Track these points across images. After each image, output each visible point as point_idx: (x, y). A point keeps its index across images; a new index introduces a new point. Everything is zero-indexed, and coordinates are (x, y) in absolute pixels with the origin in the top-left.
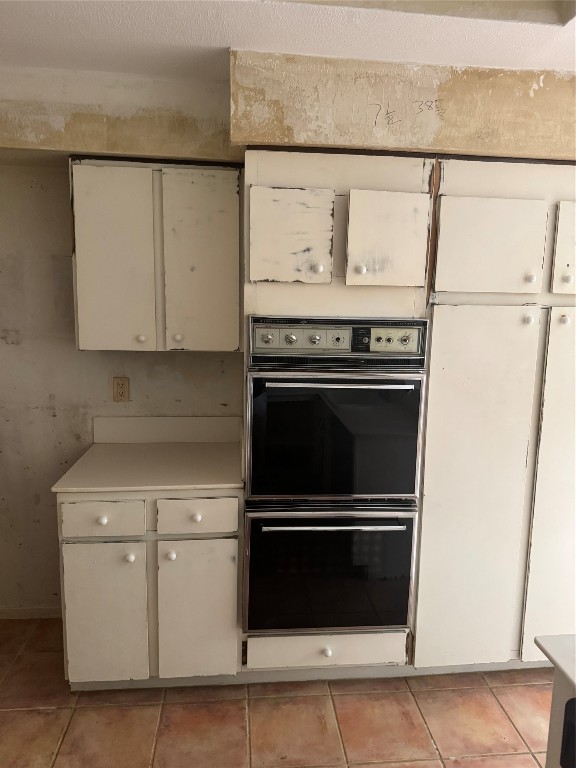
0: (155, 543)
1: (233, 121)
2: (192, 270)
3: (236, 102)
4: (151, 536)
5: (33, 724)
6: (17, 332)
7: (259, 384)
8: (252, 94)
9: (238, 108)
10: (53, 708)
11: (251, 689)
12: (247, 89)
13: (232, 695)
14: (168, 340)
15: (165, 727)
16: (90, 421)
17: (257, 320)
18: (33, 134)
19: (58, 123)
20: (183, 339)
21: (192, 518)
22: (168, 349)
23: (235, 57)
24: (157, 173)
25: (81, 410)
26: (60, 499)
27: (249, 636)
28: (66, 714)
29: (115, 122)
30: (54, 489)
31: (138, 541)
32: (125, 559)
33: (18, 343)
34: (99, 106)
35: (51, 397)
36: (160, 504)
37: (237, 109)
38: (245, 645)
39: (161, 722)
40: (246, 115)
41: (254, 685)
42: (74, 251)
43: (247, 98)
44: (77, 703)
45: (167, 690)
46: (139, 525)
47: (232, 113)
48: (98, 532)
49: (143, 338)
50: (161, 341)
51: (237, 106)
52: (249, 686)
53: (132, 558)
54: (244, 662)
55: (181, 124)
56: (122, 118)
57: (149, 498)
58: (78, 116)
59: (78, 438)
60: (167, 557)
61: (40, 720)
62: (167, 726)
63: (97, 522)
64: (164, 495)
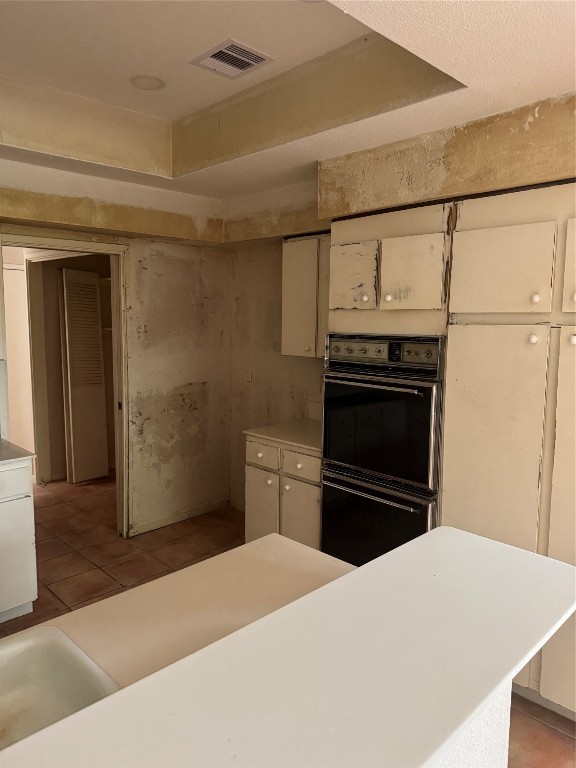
0: (282, 476)
1: (319, 207)
3: (321, 194)
4: (281, 472)
8: (329, 186)
12: (326, 183)
16: (308, 404)
21: (296, 466)
23: (321, 166)
25: (305, 397)
26: (249, 438)
29: (299, 214)
30: (244, 432)
31: (274, 473)
32: (266, 482)
35: (292, 386)
36: (285, 452)
37: (321, 198)
40: (326, 201)
43: (326, 190)
47: (319, 202)
51: (321, 196)
53: (269, 482)
56: (302, 210)
57: (281, 447)
58: (282, 214)
60: (284, 487)
63: (257, 455)
64: (288, 448)
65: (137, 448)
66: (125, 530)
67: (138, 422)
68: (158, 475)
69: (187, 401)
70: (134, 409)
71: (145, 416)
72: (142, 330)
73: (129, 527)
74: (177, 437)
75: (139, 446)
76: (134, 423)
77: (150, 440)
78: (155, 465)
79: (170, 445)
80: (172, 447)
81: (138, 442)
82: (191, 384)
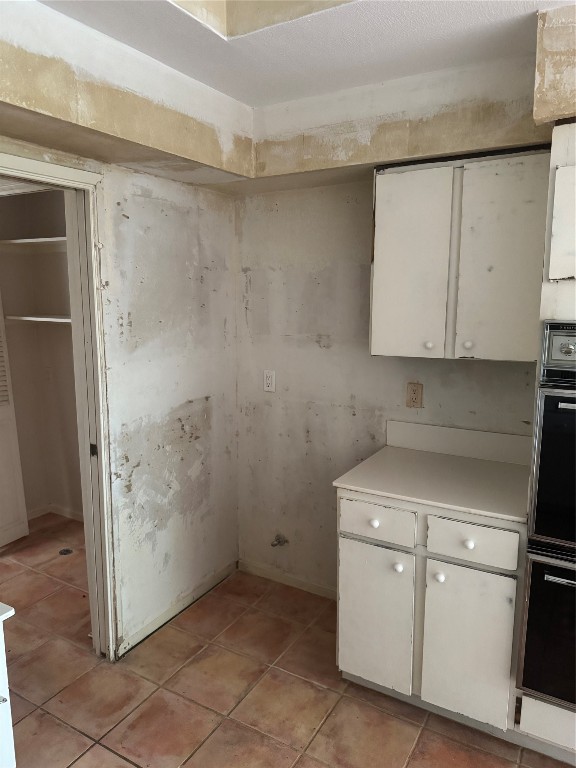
0: (425, 558)
1: (537, 96)
2: (490, 270)
3: (542, 73)
4: (420, 550)
5: (305, 694)
6: (328, 336)
7: (551, 403)
8: (563, 58)
9: (545, 78)
10: (325, 687)
11: (524, 753)
12: (557, 53)
13: (501, 752)
14: (458, 346)
15: (419, 753)
16: (384, 424)
17: (556, 327)
18: (343, 153)
19: (365, 137)
20: (473, 346)
21: (463, 544)
22: (457, 357)
23: (544, 21)
24: (458, 171)
25: (377, 413)
26: (340, 493)
27: (525, 694)
28: (333, 697)
29: (417, 126)
30: (335, 484)
31: (407, 552)
32: (393, 567)
33: (328, 347)
34: (403, 112)
35: (353, 397)
36: (431, 521)
37: (543, 81)
38: (519, 701)
39: (417, 745)
40: (554, 87)
41: (531, 752)
42: (373, 260)
43: (557, 65)
44: (346, 691)
45: (431, 715)
46: (408, 535)
47: (536, 86)
48: (370, 534)
49: (430, 345)
50: (449, 348)
51: (543, 77)
52: (524, 749)
53: (400, 568)
54: (517, 721)
55: (487, 111)
56: (424, 120)
57: (421, 511)
58: (383, 127)
59: (373, 438)
60: (435, 577)
61: (311, 693)
62: (422, 753)
63: (369, 523)
64: (435, 512)
65: (122, 516)
66: (112, 648)
67: (123, 474)
68: (153, 550)
69: (187, 428)
70: (117, 452)
71: (133, 461)
72: (125, 322)
73: (118, 641)
74: (176, 486)
75: (127, 512)
76: (119, 476)
77: (141, 497)
78: (150, 536)
79: (166, 500)
80: (170, 504)
81: (126, 506)
82: (191, 402)
